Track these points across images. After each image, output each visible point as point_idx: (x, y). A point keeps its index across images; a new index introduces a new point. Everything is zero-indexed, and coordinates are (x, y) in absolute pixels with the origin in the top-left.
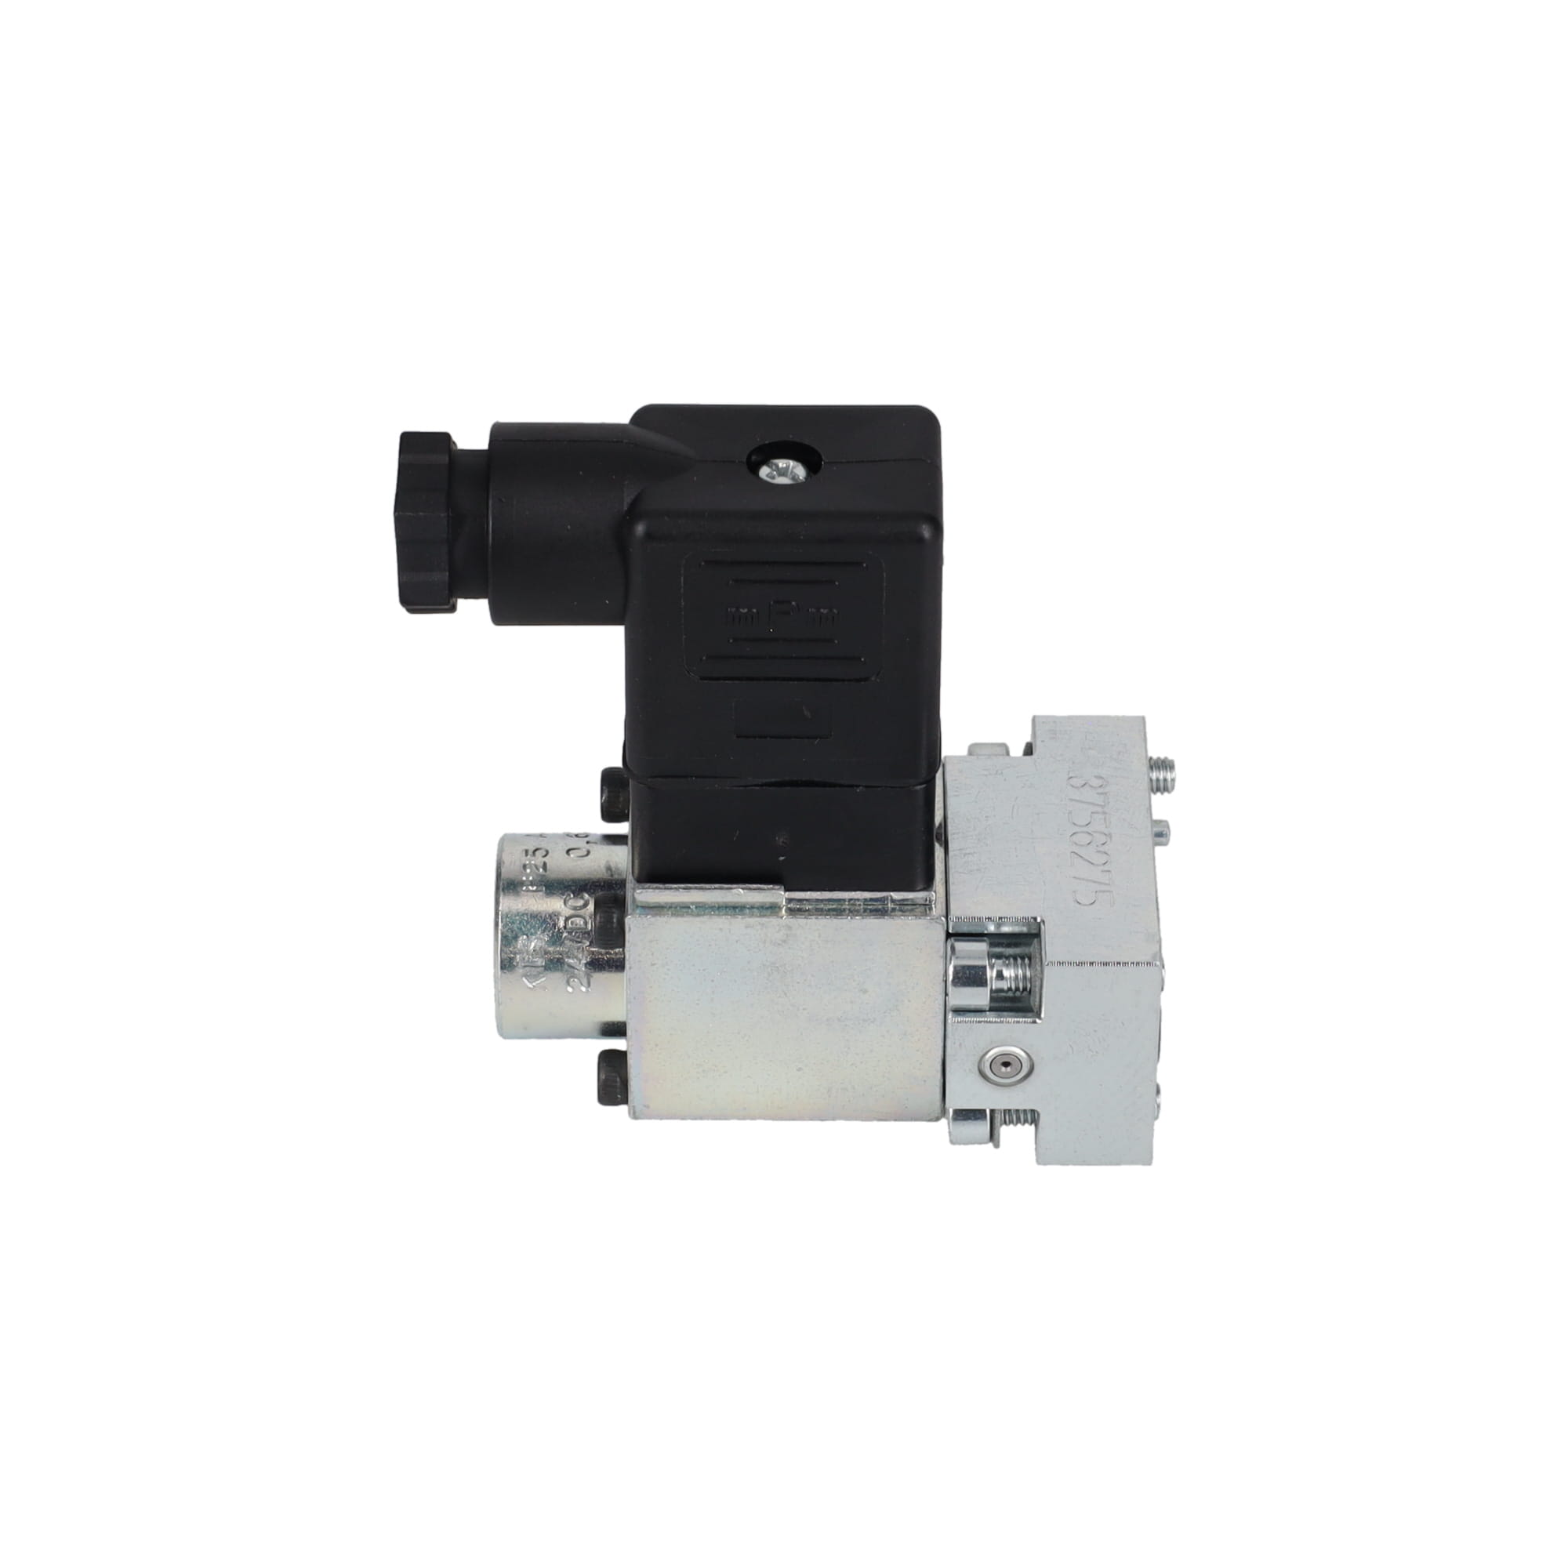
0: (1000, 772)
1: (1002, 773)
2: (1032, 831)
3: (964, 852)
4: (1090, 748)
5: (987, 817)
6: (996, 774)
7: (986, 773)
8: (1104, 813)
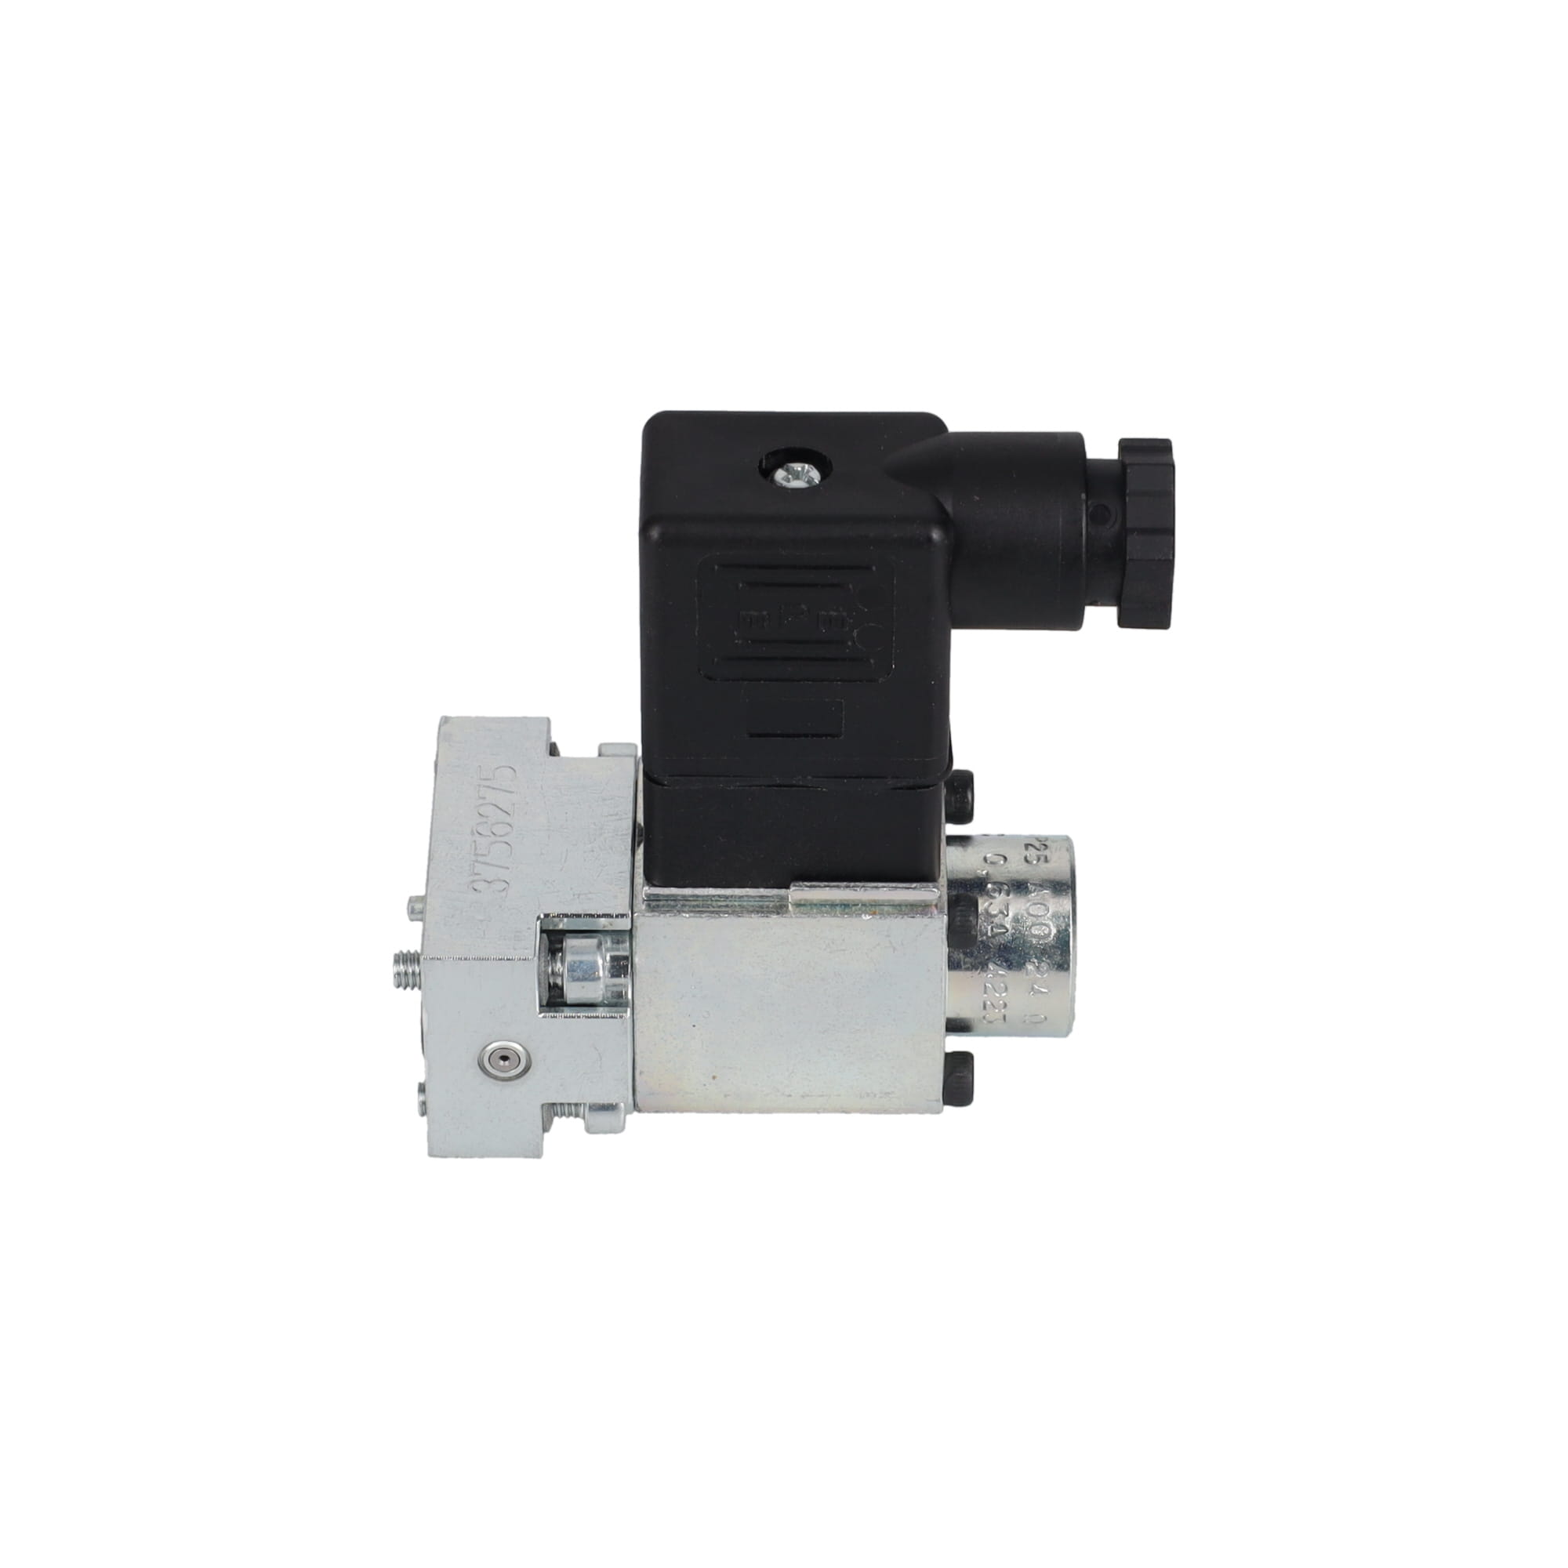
0: (576, 896)
1: (574, 895)
2: (549, 837)
3: (618, 817)
4: (481, 921)
5: (593, 851)
6: (579, 895)
7: (590, 896)
8: (476, 855)
